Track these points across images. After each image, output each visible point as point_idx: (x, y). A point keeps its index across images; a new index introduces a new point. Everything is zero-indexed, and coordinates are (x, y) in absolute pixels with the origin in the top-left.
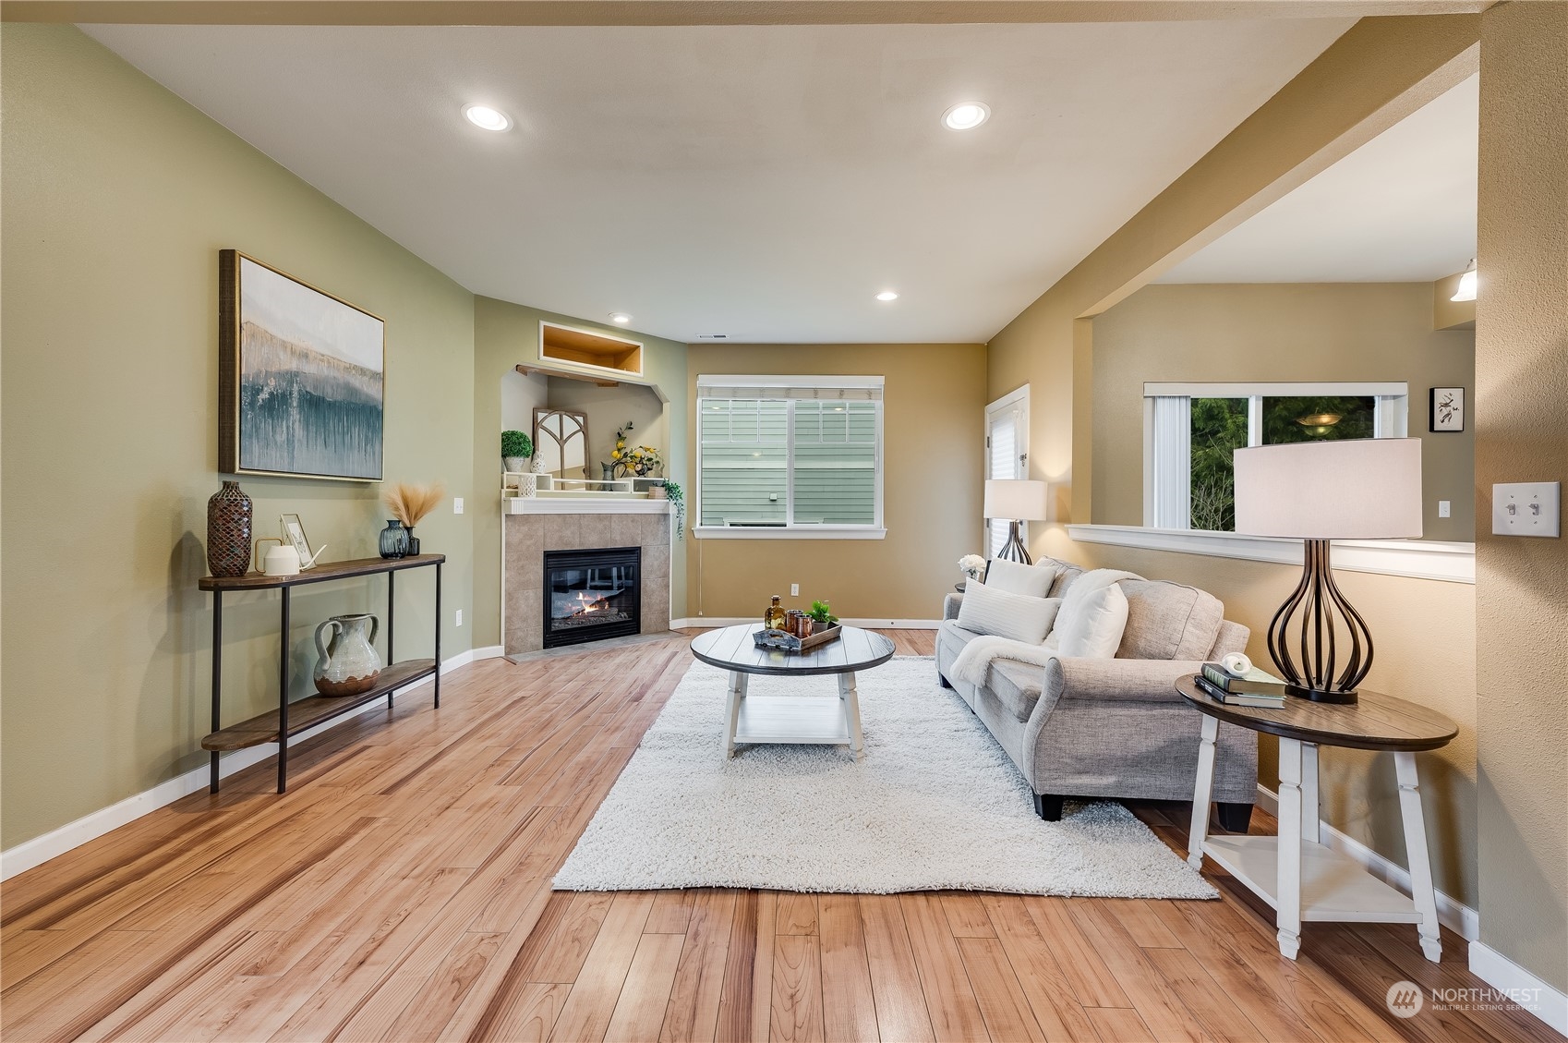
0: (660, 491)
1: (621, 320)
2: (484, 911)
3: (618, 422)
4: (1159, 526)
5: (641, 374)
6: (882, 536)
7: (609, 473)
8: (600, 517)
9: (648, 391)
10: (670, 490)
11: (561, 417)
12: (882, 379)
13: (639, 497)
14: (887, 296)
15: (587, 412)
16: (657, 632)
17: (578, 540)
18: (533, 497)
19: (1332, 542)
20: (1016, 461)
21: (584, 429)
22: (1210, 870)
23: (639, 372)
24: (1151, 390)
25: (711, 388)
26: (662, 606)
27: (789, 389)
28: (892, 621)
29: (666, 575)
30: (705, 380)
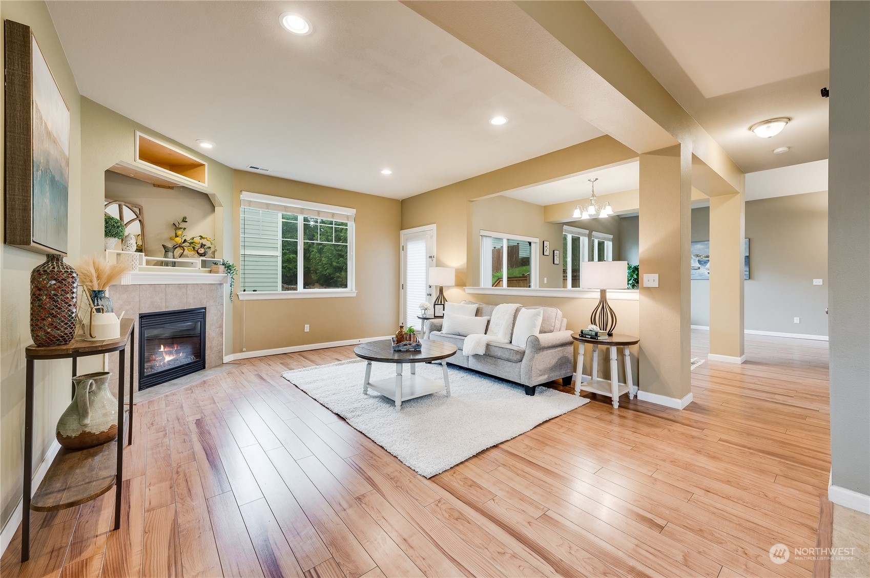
0: (222, 268)
1: (206, 146)
2: (414, 498)
3: (176, 217)
4: (536, 287)
5: (206, 185)
6: (354, 295)
7: (170, 254)
8: (180, 286)
9: (205, 197)
10: (228, 268)
11: (120, 206)
12: (354, 211)
13: (205, 272)
14: (386, 172)
15: (143, 205)
16: (216, 366)
17: (164, 305)
18: (137, 272)
19: (607, 290)
20: (427, 259)
21: (139, 217)
22: (584, 395)
23: (205, 183)
24: (483, 233)
25: (251, 201)
26: (219, 347)
27: (303, 209)
28: (359, 340)
29: (221, 326)
30: (246, 196)
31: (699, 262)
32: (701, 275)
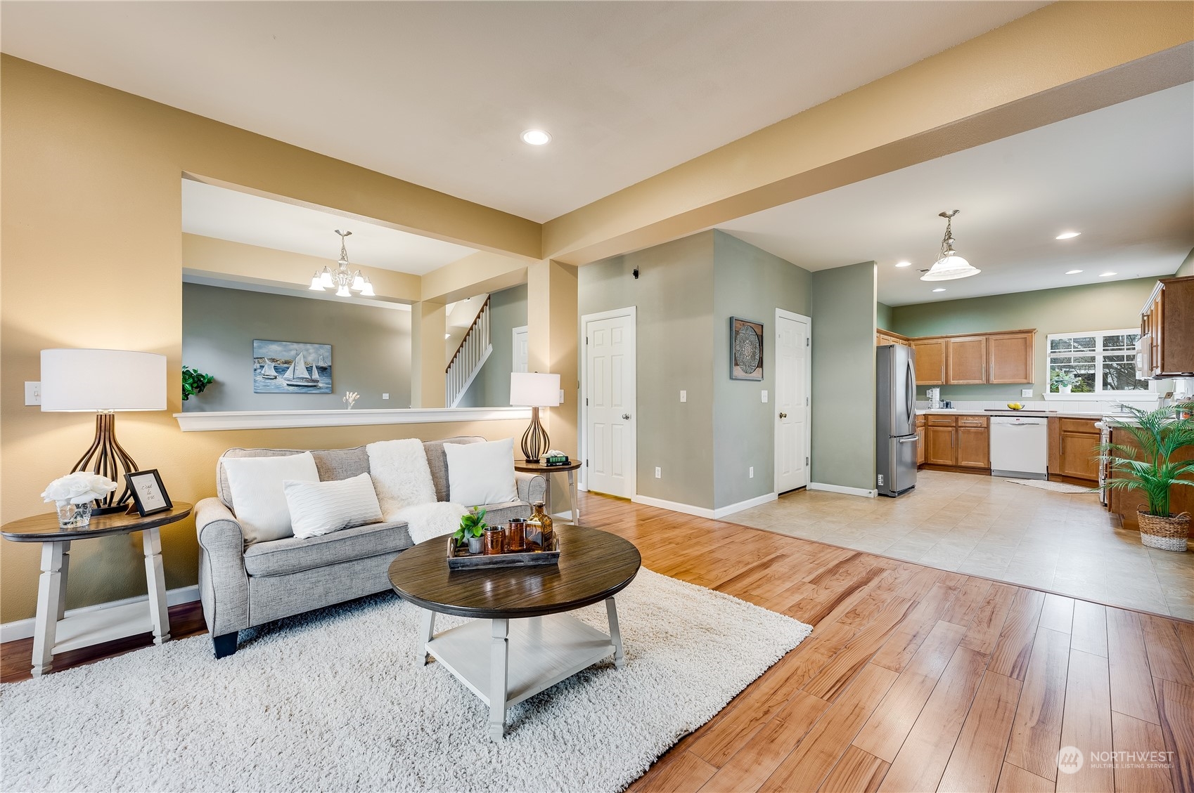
31: (276, 369)
32: (278, 387)
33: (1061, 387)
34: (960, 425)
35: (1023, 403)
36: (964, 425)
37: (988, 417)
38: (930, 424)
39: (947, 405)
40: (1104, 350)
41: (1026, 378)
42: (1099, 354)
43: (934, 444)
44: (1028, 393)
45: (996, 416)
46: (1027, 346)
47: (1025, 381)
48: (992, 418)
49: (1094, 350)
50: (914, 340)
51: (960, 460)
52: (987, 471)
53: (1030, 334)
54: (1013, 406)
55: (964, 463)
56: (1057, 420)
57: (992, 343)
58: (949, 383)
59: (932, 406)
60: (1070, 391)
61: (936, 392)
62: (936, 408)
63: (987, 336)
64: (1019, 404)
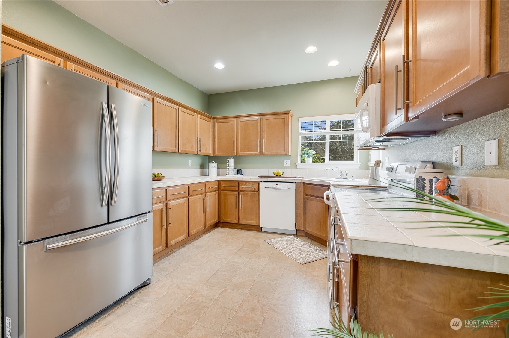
33: (306, 158)
34: (241, 189)
35: (283, 170)
36: (243, 189)
37: (259, 183)
38: (222, 189)
39: (238, 173)
40: (330, 131)
41: (285, 151)
42: (327, 133)
43: (225, 206)
44: (288, 163)
45: (264, 182)
46: (285, 124)
47: (284, 153)
48: (261, 183)
49: (325, 131)
50: (217, 119)
51: (241, 219)
52: (257, 228)
53: (287, 115)
54: (276, 173)
55: (243, 222)
56: (302, 185)
57: (265, 122)
58: (238, 154)
59: (228, 173)
60: (311, 162)
61: (231, 161)
62: (230, 175)
63: (261, 117)
64: (280, 171)
